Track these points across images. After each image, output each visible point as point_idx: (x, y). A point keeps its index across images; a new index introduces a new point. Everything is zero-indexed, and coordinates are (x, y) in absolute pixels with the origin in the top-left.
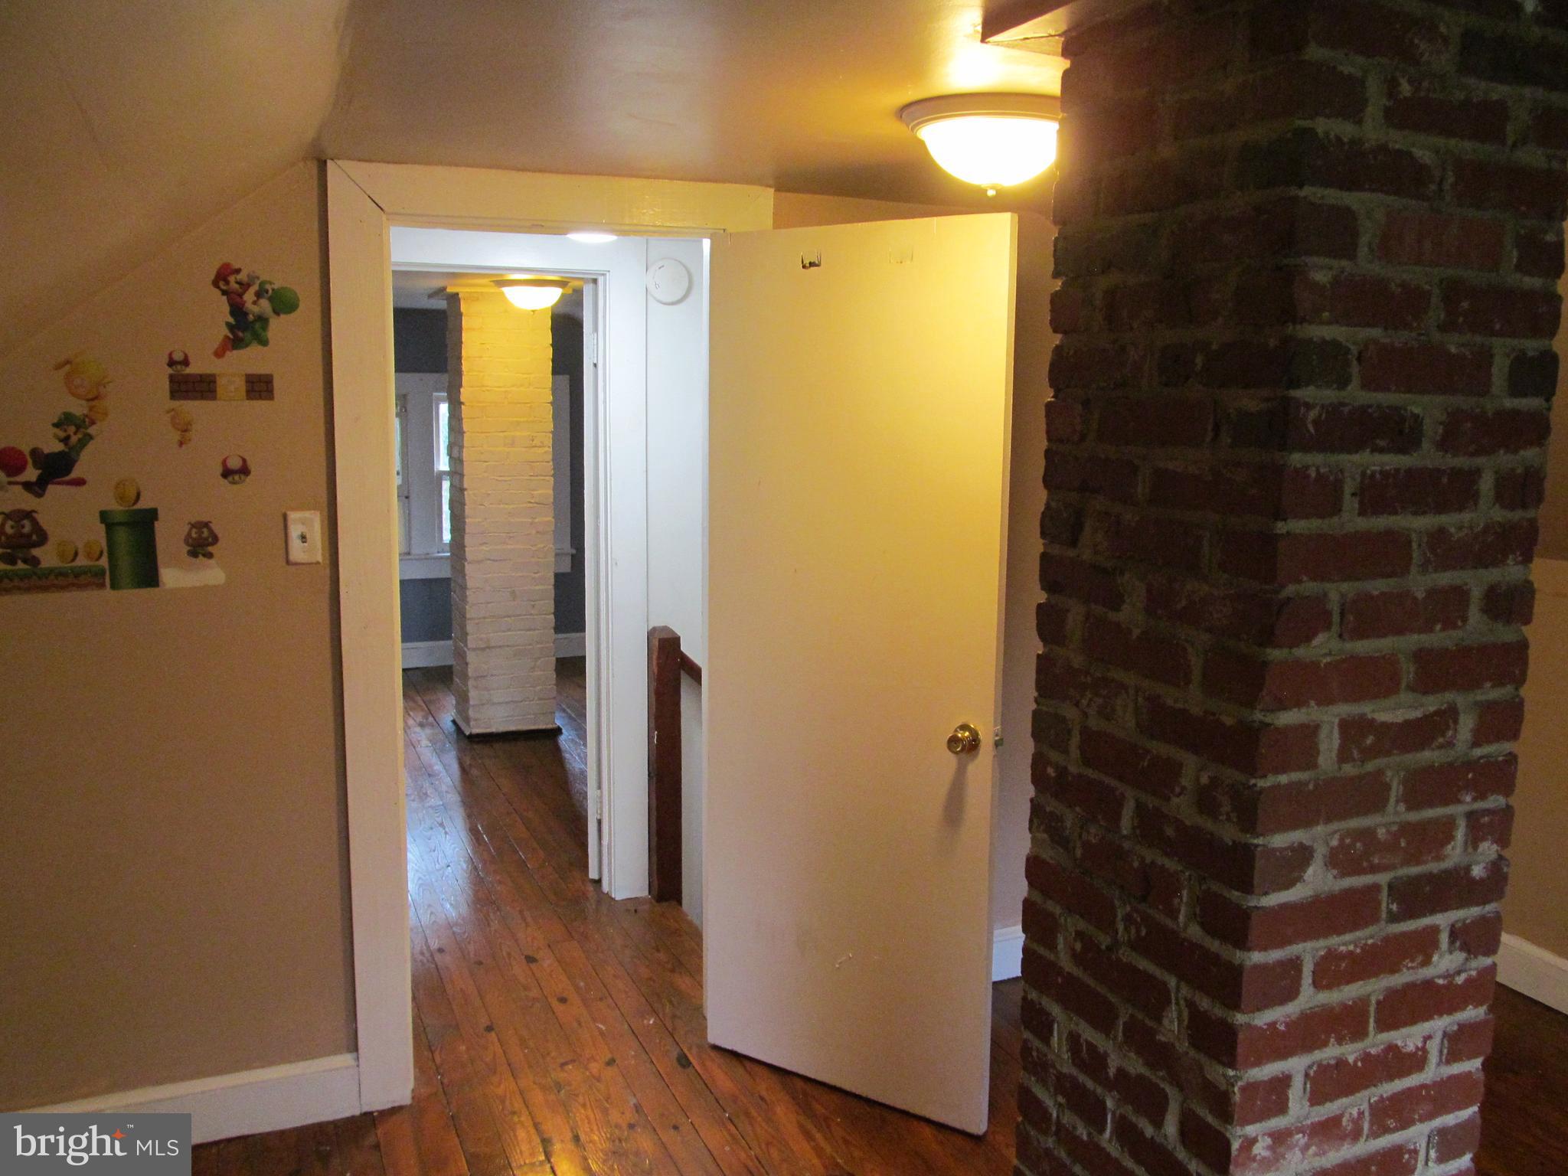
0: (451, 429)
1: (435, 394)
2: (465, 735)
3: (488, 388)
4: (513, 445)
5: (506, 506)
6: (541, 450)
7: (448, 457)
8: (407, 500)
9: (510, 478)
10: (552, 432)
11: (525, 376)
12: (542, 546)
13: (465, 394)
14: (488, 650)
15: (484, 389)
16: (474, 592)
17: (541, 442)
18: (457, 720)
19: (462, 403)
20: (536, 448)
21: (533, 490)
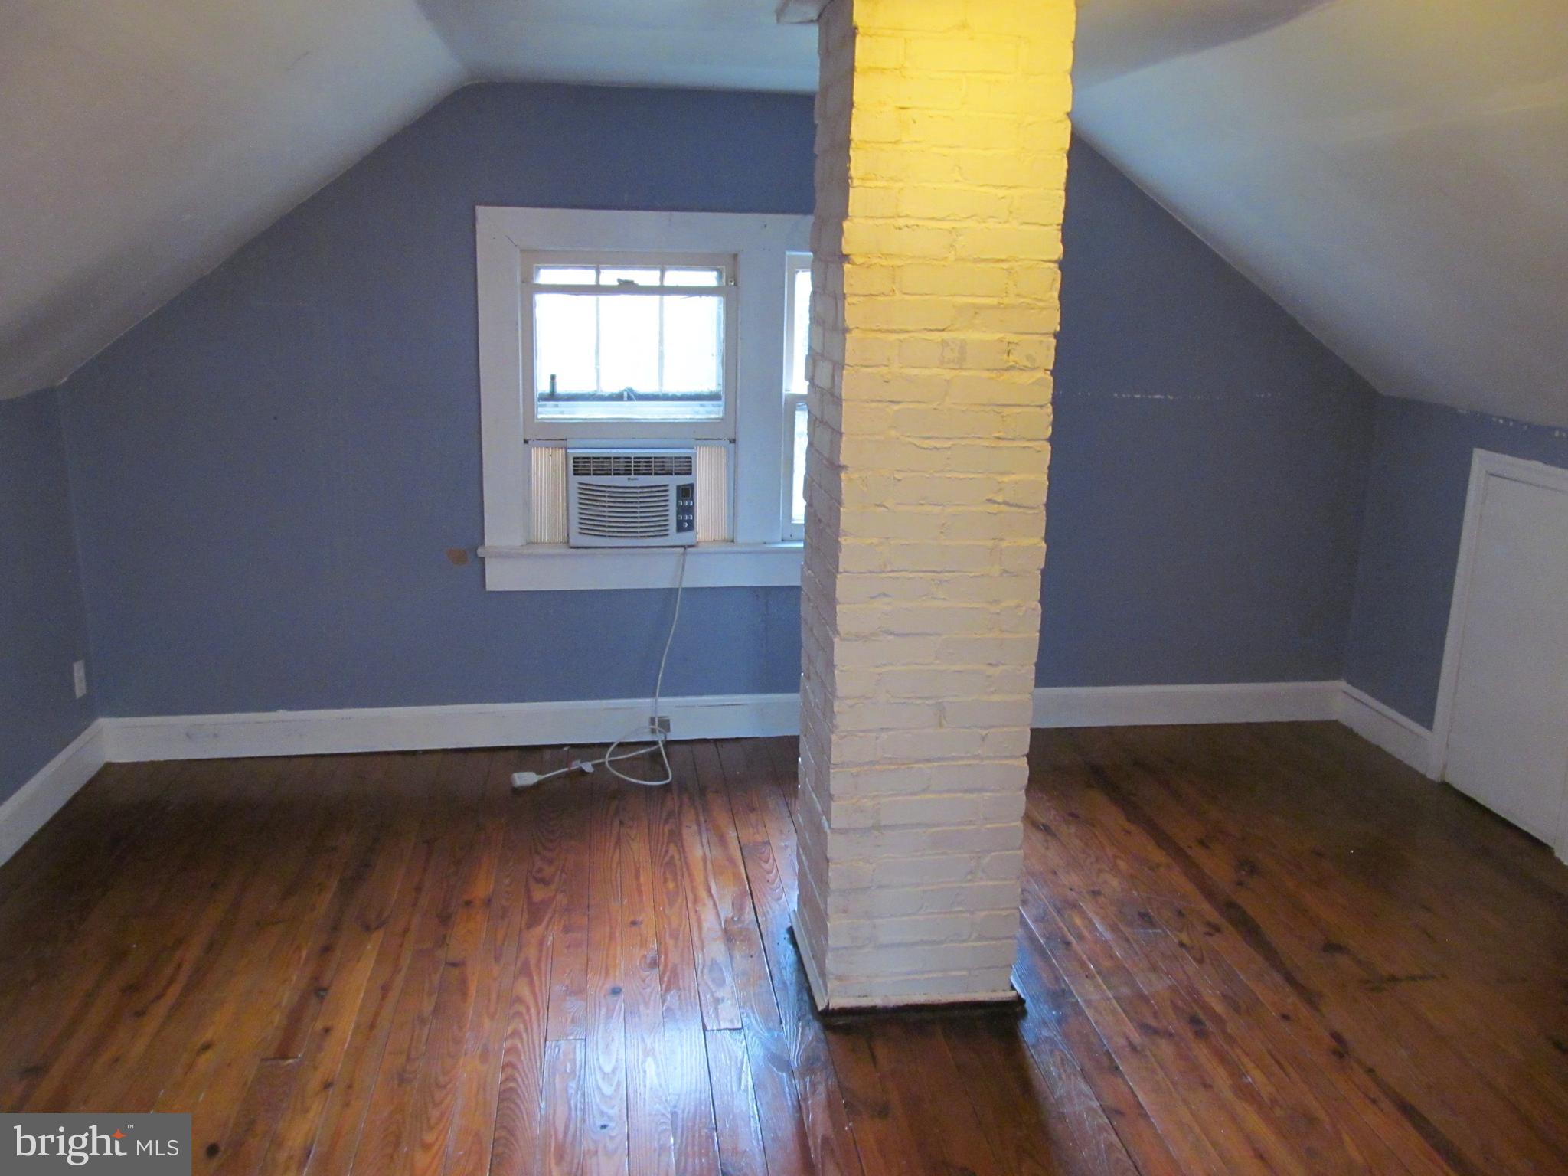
0: (816, 320)
1: (788, 253)
2: (813, 1004)
3: (911, 222)
4: (960, 362)
5: (937, 509)
6: (1025, 378)
7: (808, 383)
8: (732, 445)
9: (949, 444)
10: (1056, 336)
11: (1001, 193)
12: (1012, 603)
13: (856, 234)
14: (876, 833)
15: (901, 222)
16: (851, 707)
17: (1029, 358)
18: (795, 928)
19: (845, 258)
20: (1016, 373)
21: (1003, 473)
